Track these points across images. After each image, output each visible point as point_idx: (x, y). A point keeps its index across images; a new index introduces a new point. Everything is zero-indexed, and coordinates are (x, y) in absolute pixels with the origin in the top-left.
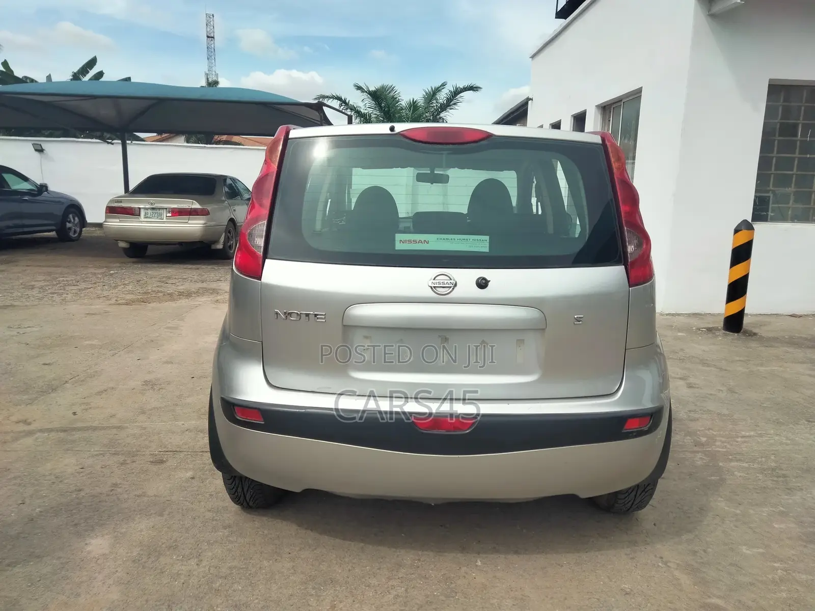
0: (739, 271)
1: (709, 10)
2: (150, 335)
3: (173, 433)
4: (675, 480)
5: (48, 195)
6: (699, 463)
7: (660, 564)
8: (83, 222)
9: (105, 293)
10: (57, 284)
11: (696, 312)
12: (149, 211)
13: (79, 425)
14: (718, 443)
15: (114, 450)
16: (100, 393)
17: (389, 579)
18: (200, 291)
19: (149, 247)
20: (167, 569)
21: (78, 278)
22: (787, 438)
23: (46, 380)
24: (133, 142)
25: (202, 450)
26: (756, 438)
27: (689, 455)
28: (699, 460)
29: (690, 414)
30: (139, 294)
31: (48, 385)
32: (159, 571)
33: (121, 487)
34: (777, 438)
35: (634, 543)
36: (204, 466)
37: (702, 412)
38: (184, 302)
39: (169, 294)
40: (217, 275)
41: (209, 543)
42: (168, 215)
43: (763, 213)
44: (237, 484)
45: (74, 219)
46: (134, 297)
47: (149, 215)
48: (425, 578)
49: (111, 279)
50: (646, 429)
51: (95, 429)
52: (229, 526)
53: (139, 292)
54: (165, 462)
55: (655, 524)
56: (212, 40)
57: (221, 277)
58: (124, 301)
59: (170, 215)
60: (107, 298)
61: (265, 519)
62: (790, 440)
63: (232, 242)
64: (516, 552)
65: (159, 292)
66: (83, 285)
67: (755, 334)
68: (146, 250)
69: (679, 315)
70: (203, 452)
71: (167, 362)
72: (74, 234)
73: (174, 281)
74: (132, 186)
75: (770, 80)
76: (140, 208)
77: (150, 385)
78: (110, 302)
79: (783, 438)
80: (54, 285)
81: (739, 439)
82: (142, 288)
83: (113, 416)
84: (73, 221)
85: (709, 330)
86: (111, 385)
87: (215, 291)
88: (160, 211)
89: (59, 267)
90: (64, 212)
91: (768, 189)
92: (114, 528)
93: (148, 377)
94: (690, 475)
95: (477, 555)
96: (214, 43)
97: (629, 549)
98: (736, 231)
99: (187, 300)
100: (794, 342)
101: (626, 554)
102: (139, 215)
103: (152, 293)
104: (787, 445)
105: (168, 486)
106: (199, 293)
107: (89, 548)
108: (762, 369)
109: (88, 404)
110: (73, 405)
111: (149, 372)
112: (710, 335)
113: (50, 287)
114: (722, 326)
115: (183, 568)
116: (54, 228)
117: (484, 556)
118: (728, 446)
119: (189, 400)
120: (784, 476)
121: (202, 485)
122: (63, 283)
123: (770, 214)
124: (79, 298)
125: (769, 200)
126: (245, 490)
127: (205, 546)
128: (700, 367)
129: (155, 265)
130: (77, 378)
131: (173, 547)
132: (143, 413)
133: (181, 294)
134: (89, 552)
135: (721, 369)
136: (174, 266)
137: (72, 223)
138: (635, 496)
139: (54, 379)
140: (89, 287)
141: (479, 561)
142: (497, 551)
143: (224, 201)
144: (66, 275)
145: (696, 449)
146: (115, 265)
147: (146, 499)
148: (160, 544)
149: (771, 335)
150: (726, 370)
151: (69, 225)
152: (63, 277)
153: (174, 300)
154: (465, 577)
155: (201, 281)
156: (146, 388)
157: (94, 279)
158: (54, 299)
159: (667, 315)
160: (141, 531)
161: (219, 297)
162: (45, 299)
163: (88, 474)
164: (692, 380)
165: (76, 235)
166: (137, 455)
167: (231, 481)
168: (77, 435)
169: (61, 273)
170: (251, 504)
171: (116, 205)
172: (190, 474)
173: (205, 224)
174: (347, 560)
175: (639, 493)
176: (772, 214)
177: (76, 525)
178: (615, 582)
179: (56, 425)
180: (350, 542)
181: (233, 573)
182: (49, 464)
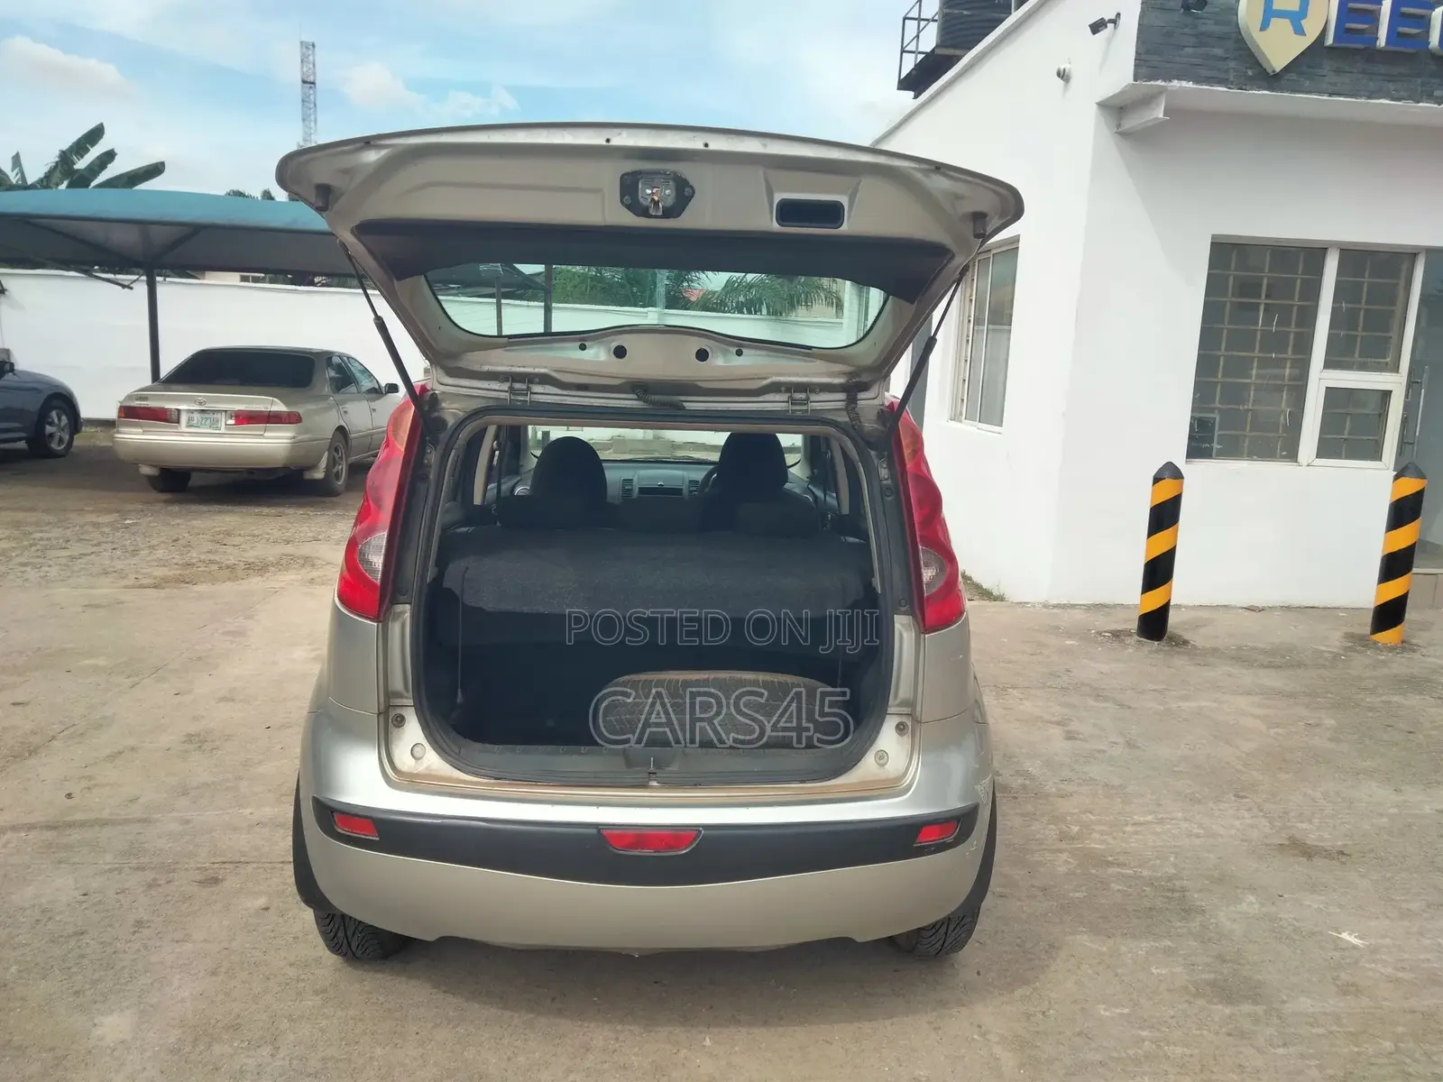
0: (1161, 543)
1: (1119, 126)
2: (197, 647)
3: (235, 829)
4: (1019, 900)
5: (16, 378)
6: (1060, 869)
7: (976, 1037)
8: (76, 422)
9: (119, 565)
10: (31, 545)
11: (1102, 602)
12: (196, 416)
13: (79, 816)
14: (1096, 836)
15: (136, 861)
16: (112, 757)
17: (569, 1071)
18: (284, 562)
19: (194, 476)
20: (225, 1064)
21: (68, 533)
22: (1200, 826)
23: (18, 734)
24: (168, 279)
25: (282, 860)
26: (1155, 826)
27: (1049, 856)
28: (1063, 863)
29: (1060, 786)
30: (176, 566)
31: (22, 743)
32: (212, 1067)
33: (149, 927)
34: (1186, 825)
35: (943, 1004)
36: (285, 887)
37: (1081, 781)
38: (256, 583)
39: (228, 567)
40: (313, 529)
41: (290, 1019)
42: (228, 423)
43: (1204, 446)
44: (336, 927)
45: (59, 419)
46: (171, 573)
47: (195, 422)
48: (625, 1067)
49: (127, 536)
50: (950, 840)
51: (104, 823)
52: (324, 991)
53: (175, 561)
54: (222, 880)
55: (978, 973)
56: (311, 87)
57: (319, 533)
58: (151, 581)
59: (232, 422)
60: (121, 574)
61: (379, 976)
62: (1204, 828)
63: (340, 467)
64: (766, 1023)
65: (211, 562)
66: (76, 549)
67: (1186, 642)
68: (189, 479)
69: (1073, 606)
70: (283, 862)
71: (224, 699)
72: (59, 445)
73: (237, 540)
74: (165, 369)
75: (1214, 237)
76: (179, 410)
77: (197, 741)
78: (126, 582)
79: (1193, 825)
80: (26, 548)
81: (1129, 829)
82: (182, 555)
83: (134, 800)
84: (56, 420)
85: (1117, 635)
86: (131, 742)
87: (308, 562)
88: (215, 416)
89: (33, 509)
90: (42, 406)
91: (1212, 406)
92: (139, 997)
93: (193, 729)
94: (1044, 889)
95: (704, 1029)
96: (315, 93)
97: (935, 1014)
98: (1157, 480)
99: (259, 578)
100: (1243, 657)
101: (928, 1023)
102: (178, 422)
103: (199, 564)
104: (1198, 836)
105: (226, 923)
106: (282, 564)
107: (98, 1032)
108: (1184, 705)
109: (90, 778)
110: (66, 779)
111: (196, 718)
112: (1115, 645)
113: (18, 552)
114: (1136, 627)
115: (250, 1061)
116: (22, 435)
117: (716, 1030)
118: (1111, 841)
119: (261, 770)
120: (1183, 890)
121: (281, 920)
122: (41, 543)
123: (1216, 446)
124: (69, 574)
125: (1214, 424)
126: (350, 933)
127: (285, 1024)
128: (1091, 702)
129: (204, 508)
130: (72, 729)
131: (234, 1028)
132: (185, 793)
133: (250, 567)
134: (101, 1038)
135: (1122, 705)
136: (237, 509)
137: (56, 425)
138: (946, 933)
139: (34, 733)
140: (89, 552)
141: (707, 1039)
142: (738, 1022)
143: (326, 397)
144: (47, 528)
145: (1062, 845)
146: (131, 507)
147: (189, 946)
148: (213, 1021)
149: (1209, 644)
150: (1129, 707)
151: (49, 429)
152: (42, 532)
153: (236, 578)
154: (684, 1064)
155: (285, 540)
156: (191, 747)
157: (96, 536)
158: (26, 576)
159: (1055, 606)
160: (183, 1001)
161: (315, 574)
162: (11, 577)
163: (94, 905)
164: (1074, 726)
165: (63, 447)
166: (174, 871)
167: (328, 920)
168: (75, 835)
169: (37, 524)
170: (359, 953)
171: (137, 403)
172: (262, 901)
173: (294, 437)
174: (505, 1041)
175: (951, 927)
176: (1219, 447)
177: (77, 993)
178: (906, 1067)
179: (37, 817)
180: (512, 1013)
181: (327, 1068)
182: (31, 888)
